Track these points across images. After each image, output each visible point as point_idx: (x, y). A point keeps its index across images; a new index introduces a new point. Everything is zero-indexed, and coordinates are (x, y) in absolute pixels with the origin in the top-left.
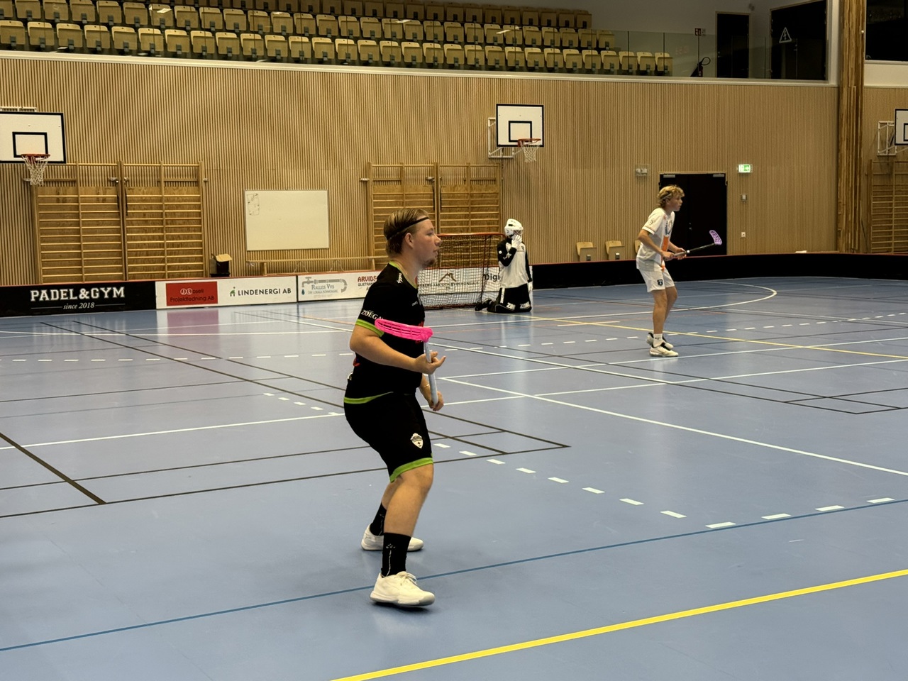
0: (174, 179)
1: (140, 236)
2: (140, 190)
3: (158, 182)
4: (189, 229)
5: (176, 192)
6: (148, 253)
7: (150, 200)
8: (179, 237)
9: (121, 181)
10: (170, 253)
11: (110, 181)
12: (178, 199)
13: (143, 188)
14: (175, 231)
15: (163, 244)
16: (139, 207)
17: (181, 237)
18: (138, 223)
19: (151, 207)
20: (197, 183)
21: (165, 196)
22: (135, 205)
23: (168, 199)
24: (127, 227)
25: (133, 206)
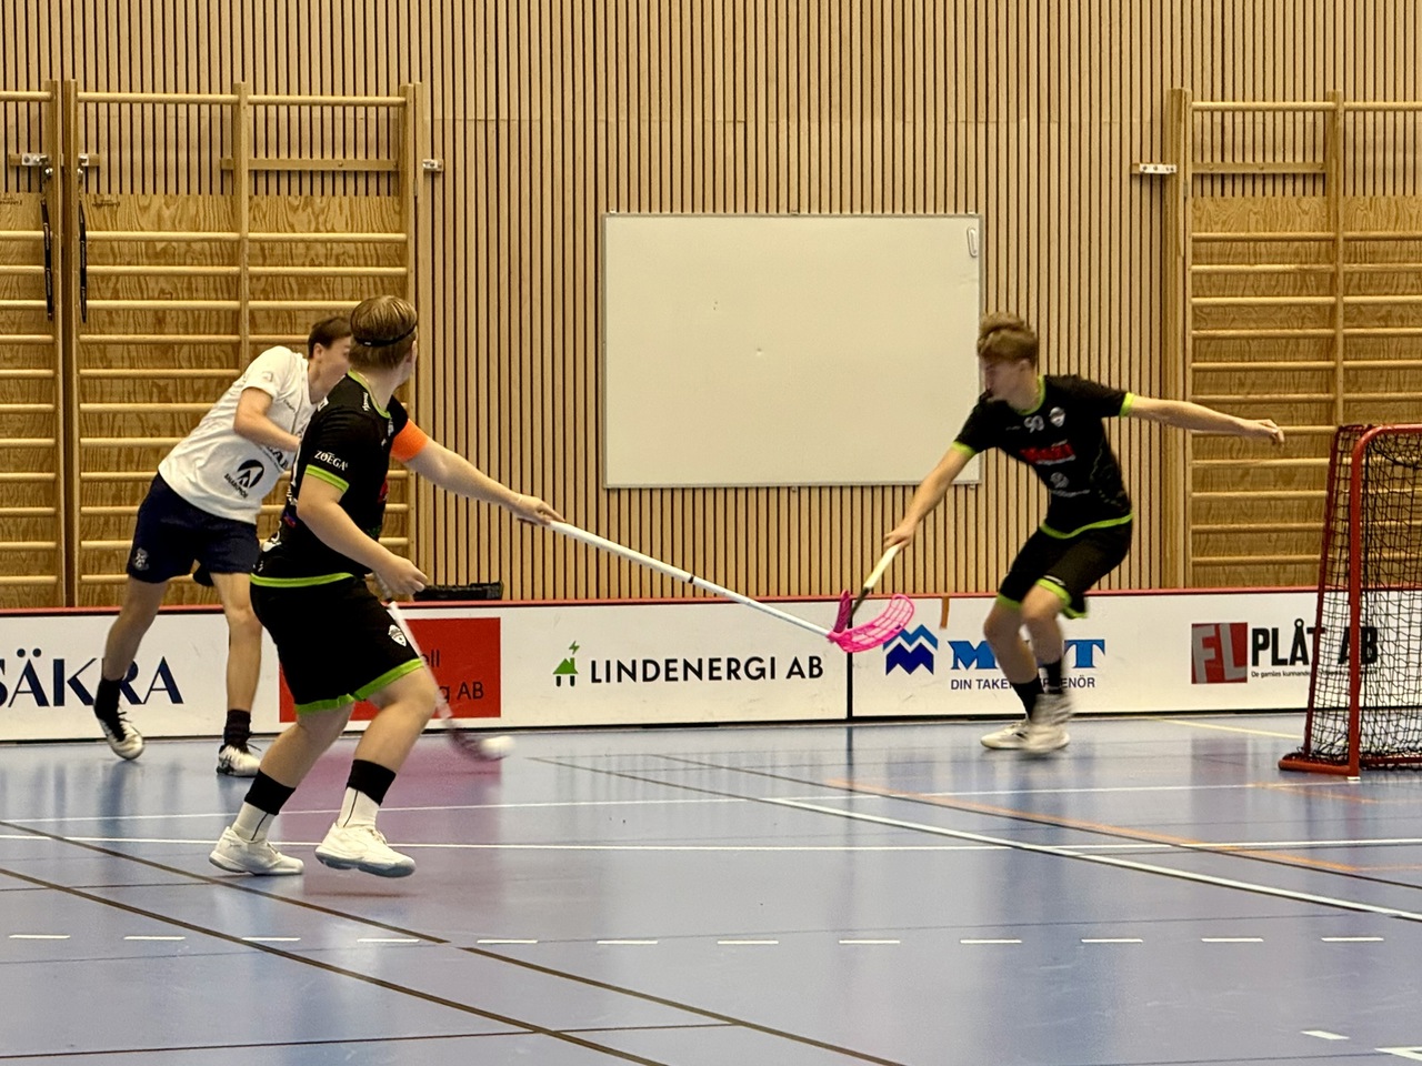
0: (295, 162)
1: (138, 414)
2: (145, 209)
3: (222, 171)
5: (303, 216)
7: (188, 252)
9: (65, 171)
11: (18, 169)
12: (309, 252)
13: (158, 200)
16: (140, 286)
18: (133, 354)
19: (189, 286)
20: (394, 179)
21: (252, 235)
22: (118, 275)
23: (262, 249)
24: (83, 371)
25: (114, 279)
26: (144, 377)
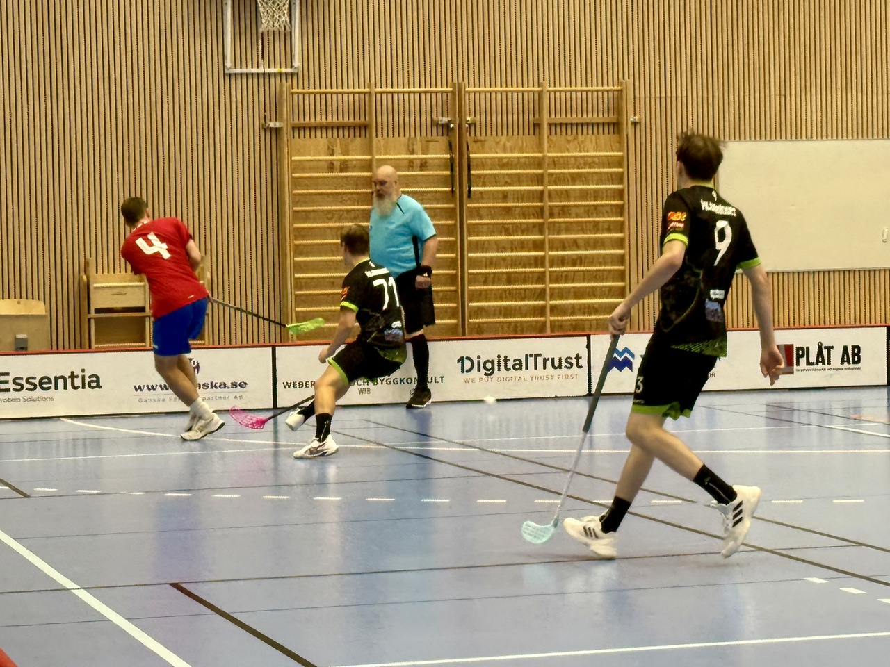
0: (569, 119)
1: (496, 242)
2: (498, 143)
3: (534, 125)
4: (596, 227)
5: (573, 144)
6: (510, 279)
7: (517, 164)
8: (575, 244)
9: (460, 126)
10: (557, 278)
11: (437, 125)
12: (578, 162)
13: (504, 139)
14: (568, 231)
15: (543, 258)
16: (495, 180)
17: (580, 243)
18: (492, 212)
19: (518, 180)
20: (616, 126)
21: (550, 154)
22: (485, 175)
23: (554, 161)
24: (469, 222)
25: (483, 177)
26: (497, 224)
